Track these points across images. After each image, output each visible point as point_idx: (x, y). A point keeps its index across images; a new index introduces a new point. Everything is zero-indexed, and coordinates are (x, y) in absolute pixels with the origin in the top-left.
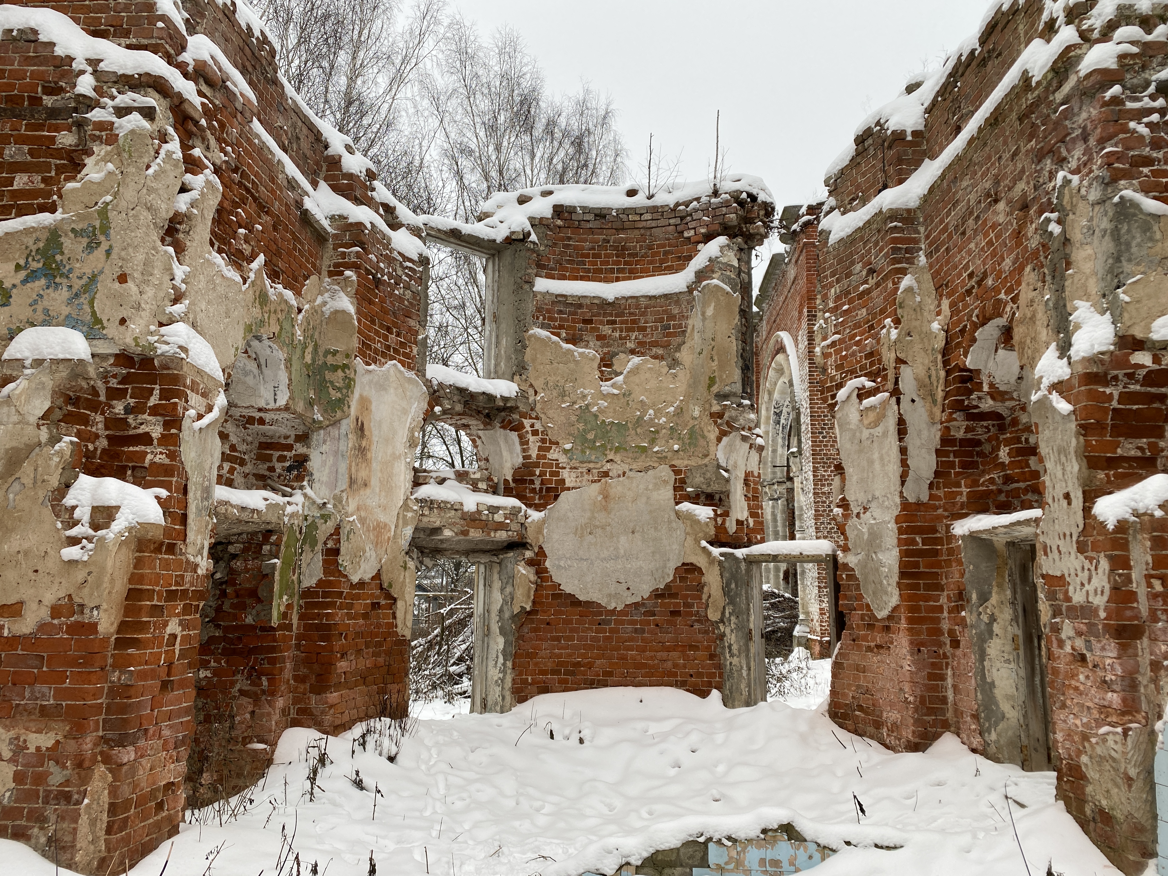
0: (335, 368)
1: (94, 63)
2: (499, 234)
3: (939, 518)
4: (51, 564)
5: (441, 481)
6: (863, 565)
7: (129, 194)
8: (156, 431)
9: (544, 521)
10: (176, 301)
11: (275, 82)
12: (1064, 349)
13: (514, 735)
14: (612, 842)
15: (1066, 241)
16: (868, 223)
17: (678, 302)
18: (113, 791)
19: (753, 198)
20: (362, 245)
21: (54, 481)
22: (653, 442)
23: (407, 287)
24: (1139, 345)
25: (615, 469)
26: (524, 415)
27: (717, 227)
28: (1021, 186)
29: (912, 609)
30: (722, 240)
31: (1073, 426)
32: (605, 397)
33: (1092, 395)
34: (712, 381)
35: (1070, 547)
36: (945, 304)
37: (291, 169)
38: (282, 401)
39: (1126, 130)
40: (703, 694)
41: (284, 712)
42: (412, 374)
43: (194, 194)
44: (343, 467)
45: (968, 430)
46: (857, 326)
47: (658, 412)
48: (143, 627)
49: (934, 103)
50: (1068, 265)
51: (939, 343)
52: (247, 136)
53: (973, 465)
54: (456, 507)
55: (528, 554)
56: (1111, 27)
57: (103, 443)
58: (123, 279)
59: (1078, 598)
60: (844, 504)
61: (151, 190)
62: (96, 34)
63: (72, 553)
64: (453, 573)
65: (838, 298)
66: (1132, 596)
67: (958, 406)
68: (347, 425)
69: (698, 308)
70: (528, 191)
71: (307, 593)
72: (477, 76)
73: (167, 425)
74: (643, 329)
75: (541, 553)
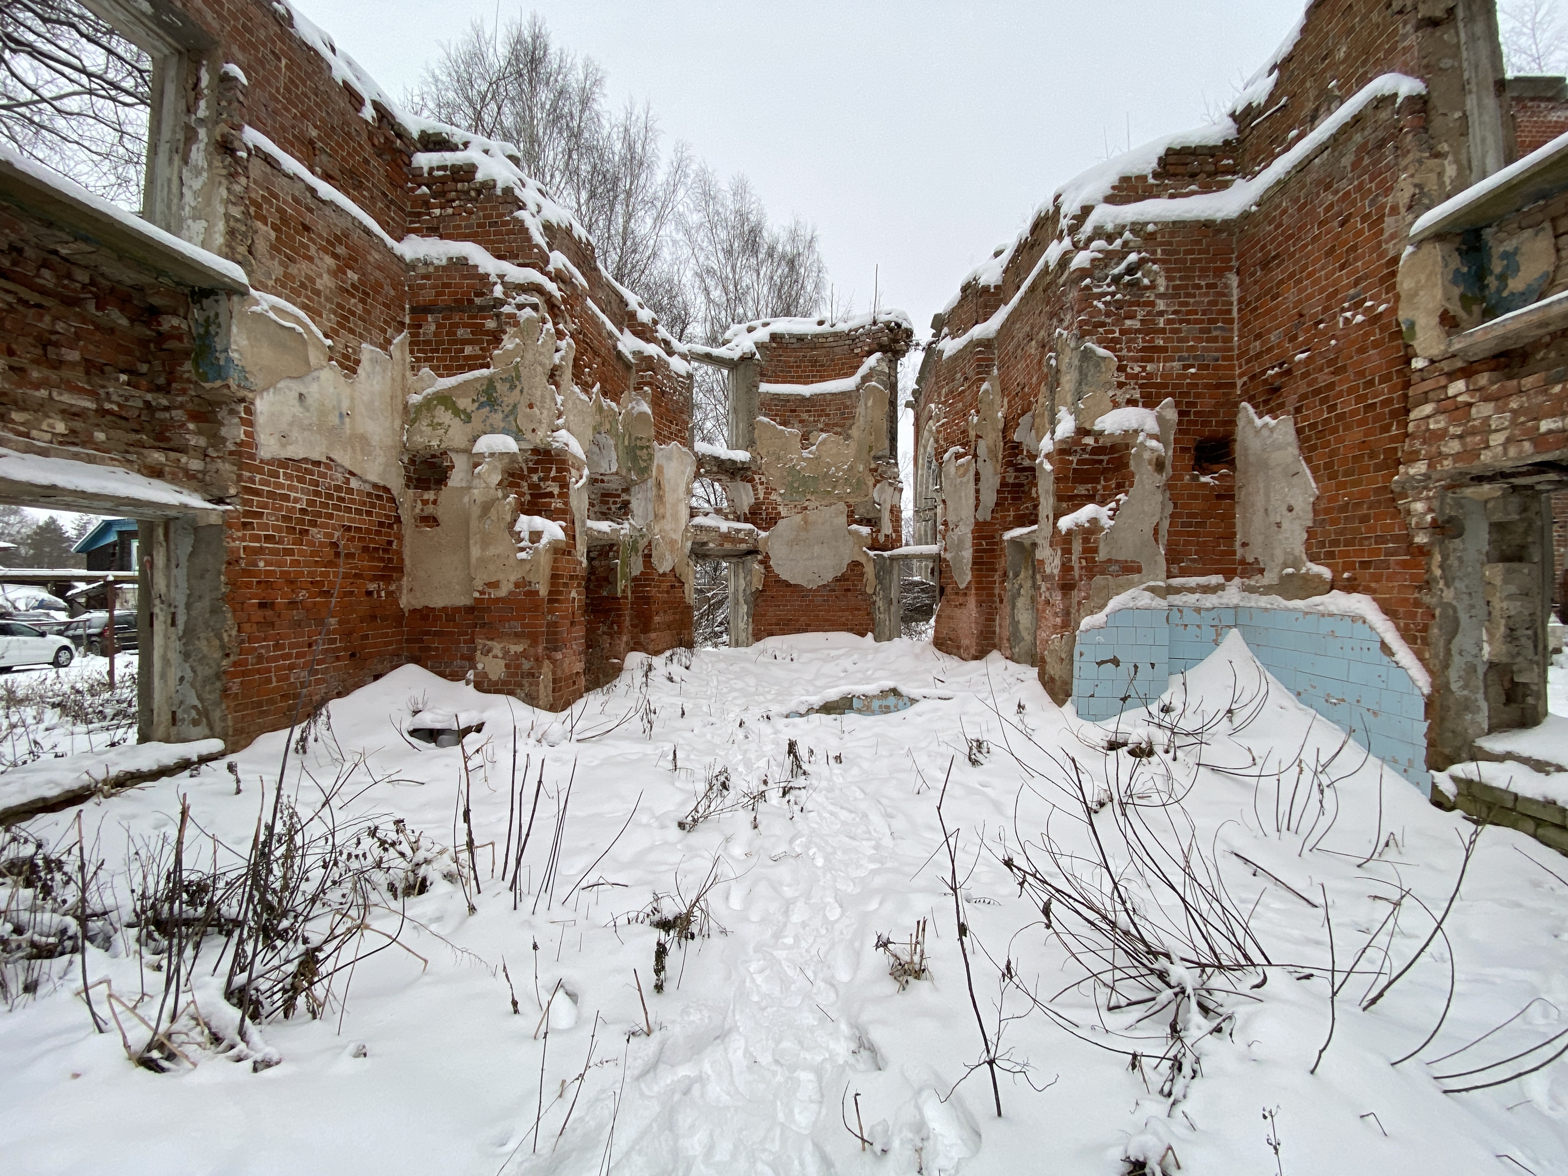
0: (642, 448)
1: (501, 277)
2: (736, 355)
3: (997, 530)
4: (511, 561)
5: (706, 514)
6: (954, 558)
7: (529, 356)
8: (556, 491)
9: (768, 537)
10: (559, 417)
11: (596, 269)
12: (1053, 433)
13: (754, 657)
14: (804, 698)
15: (1058, 371)
16: (966, 347)
17: (850, 397)
18: (554, 673)
19: (899, 325)
20: (653, 370)
21: (509, 518)
22: (834, 488)
23: (681, 394)
24: (1088, 433)
25: (811, 505)
26: (755, 473)
27: (875, 346)
28: (1042, 333)
29: (978, 583)
30: (878, 355)
31: (1052, 478)
32: (804, 460)
33: (1062, 461)
34: (871, 448)
35: (1047, 544)
36: (1006, 400)
37: (610, 326)
38: (614, 470)
39: (1091, 305)
40: (863, 635)
41: (627, 643)
42: (685, 449)
43: (562, 353)
44: (650, 507)
45: (1016, 477)
46: (957, 413)
47: (838, 469)
48: (560, 593)
49: (1007, 268)
50: (1058, 385)
51: (1001, 426)
52: (585, 309)
53: (1019, 498)
54: (716, 530)
55: (760, 557)
56: (1090, 240)
57: (528, 497)
58: (531, 406)
59: (1048, 571)
60: (945, 523)
61: (541, 354)
62: (499, 257)
63: (522, 555)
64: (712, 573)
65: (947, 395)
66: (1072, 568)
67: (1010, 464)
68: (651, 482)
69: (862, 402)
70: (753, 323)
71: (635, 579)
72: (718, 213)
73: (561, 487)
74: (828, 415)
75: (767, 557)
